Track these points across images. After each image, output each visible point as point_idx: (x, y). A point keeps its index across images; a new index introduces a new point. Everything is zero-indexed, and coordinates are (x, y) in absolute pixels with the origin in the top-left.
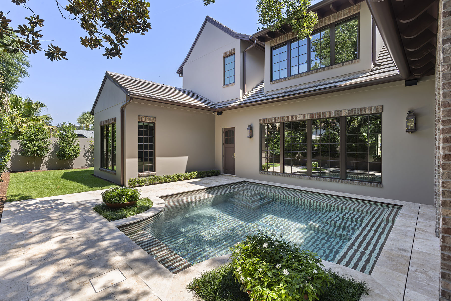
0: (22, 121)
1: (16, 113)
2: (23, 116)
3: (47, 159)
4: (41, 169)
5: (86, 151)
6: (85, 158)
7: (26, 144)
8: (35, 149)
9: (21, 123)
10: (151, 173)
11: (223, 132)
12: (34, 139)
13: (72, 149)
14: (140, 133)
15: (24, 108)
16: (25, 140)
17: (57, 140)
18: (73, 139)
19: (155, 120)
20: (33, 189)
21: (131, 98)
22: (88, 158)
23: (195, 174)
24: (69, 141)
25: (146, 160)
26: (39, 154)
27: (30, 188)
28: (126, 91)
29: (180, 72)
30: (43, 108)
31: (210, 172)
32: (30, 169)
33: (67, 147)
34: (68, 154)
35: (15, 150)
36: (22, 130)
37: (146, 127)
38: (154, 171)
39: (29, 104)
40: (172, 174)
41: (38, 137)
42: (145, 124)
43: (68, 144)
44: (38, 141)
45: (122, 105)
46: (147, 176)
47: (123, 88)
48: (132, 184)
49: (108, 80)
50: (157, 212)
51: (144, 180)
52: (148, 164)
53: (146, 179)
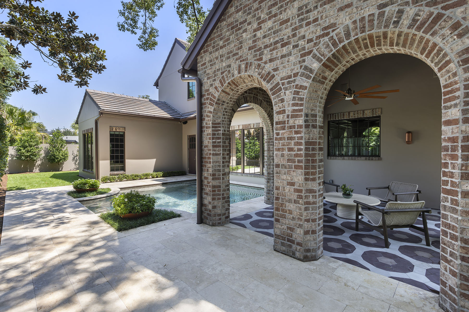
0: (17, 129)
1: (11, 122)
2: (18, 125)
3: (39, 162)
4: (34, 171)
5: (74, 156)
6: (74, 162)
7: (20, 150)
8: (28, 154)
9: (15, 131)
10: (122, 172)
11: (188, 139)
12: (28, 145)
13: (61, 153)
14: (111, 140)
15: (18, 117)
16: (20, 147)
17: (48, 146)
18: (62, 145)
19: (125, 130)
20: (26, 184)
21: (102, 113)
22: (76, 162)
23: (161, 174)
24: (58, 147)
25: (117, 162)
26: (32, 158)
27: (24, 183)
28: (99, 107)
29: (157, 84)
30: (36, 116)
31: (175, 172)
32: (24, 171)
33: (56, 153)
34: (58, 158)
35: (12, 155)
36: (17, 137)
37: (117, 135)
38: (125, 171)
39: (22, 113)
40: (140, 174)
41: (31, 143)
42: (116, 133)
43: (57, 150)
44: (31, 147)
45: (96, 118)
46: (117, 175)
47: (97, 105)
48: (104, 180)
49: (87, 97)
50: (109, 195)
51: (114, 177)
52: (119, 165)
53: (116, 177)
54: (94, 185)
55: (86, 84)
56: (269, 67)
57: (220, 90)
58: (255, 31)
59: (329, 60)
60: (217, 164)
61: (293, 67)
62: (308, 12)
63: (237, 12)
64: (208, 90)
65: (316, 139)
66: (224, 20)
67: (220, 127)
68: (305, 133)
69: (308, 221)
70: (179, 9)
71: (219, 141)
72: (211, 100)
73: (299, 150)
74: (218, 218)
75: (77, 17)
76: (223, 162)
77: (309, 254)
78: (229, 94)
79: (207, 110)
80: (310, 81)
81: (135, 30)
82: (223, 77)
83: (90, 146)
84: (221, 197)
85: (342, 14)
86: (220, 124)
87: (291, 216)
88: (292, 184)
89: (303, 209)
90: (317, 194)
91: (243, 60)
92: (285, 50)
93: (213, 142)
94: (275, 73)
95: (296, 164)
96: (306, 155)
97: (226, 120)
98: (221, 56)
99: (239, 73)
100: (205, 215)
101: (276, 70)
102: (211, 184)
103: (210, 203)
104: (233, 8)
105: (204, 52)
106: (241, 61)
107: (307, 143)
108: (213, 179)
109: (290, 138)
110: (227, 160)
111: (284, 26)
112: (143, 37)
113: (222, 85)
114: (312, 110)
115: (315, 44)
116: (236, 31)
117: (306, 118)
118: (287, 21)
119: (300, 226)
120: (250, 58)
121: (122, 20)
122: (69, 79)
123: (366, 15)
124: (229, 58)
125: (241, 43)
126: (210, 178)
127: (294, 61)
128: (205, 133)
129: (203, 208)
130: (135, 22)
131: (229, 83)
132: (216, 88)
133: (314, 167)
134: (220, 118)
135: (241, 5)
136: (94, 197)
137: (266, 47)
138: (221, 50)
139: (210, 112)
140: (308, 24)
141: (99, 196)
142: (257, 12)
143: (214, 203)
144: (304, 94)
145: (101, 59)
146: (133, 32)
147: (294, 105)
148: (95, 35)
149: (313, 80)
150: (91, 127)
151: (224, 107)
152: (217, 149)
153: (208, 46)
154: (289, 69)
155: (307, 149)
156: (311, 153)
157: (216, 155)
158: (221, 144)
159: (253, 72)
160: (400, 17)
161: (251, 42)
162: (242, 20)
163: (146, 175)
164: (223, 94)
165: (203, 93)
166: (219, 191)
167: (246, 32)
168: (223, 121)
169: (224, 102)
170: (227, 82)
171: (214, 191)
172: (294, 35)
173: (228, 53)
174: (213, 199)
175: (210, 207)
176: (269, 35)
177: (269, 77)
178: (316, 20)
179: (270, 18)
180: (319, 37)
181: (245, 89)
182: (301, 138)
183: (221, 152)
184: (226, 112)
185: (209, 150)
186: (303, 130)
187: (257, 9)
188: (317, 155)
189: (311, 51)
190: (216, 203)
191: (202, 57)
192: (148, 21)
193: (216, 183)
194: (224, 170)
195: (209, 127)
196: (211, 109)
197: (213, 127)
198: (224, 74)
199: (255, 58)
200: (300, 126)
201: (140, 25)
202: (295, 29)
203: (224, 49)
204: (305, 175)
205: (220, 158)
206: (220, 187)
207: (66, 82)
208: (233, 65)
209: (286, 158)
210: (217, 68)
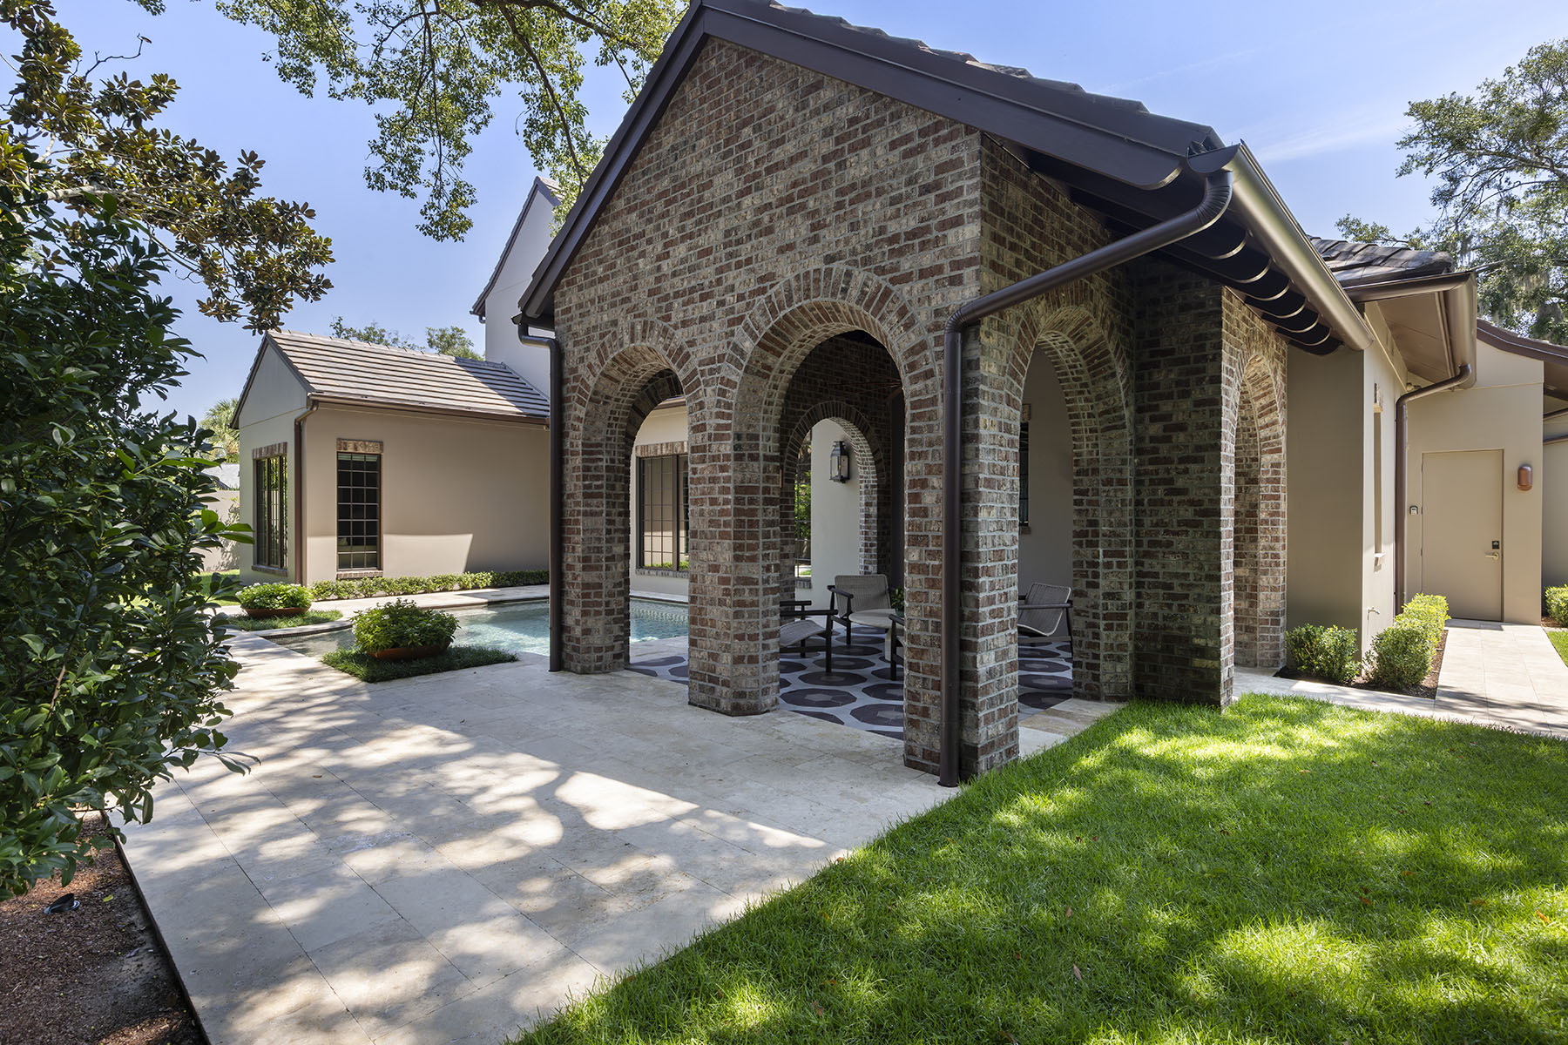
10: (371, 571)
14: (342, 479)
19: (382, 450)
21: (315, 403)
25: (358, 542)
28: (306, 385)
37: (358, 465)
38: (380, 569)
40: (425, 576)
42: (356, 458)
45: (298, 414)
46: (359, 579)
47: (301, 378)
48: (320, 593)
49: (269, 349)
50: (338, 626)
51: (350, 585)
52: (363, 552)
53: (355, 584)
54: (298, 600)
55: (275, 323)
56: (681, 336)
57: (598, 372)
58: (659, 258)
59: (766, 336)
60: (595, 535)
61: (717, 343)
62: (739, 242)
63: (630, 210)
64: (575, 370)
65: (757, 482)
66: (605, 222)
67: (600, 453)
68: (735, 471)
69: (740, 637)
70: (529, 137)
71: (599, 483)
72: (581, 392)
73: (726, 502)
74: (594, 655)
75: (260, 164)
76: (609, 532)
77: (742, 702)
78: (618, 382)
79: (574, 413)
80: (741, 372)
81: (414, 188)
82: (603, 344)
83: (275, 495)
84: (602, 608)
85: (782, 258)
86: (601, 445)
87: (715, 630)
88: (715, 568)
89: (731, 616)
90: (761, 587)
91: (639, 315)
92: (705, 308)
93: (585, 487)
94: (691, 350)
95: (722, 529)
96: (738, 512)
97: (617, 436)
98: (601, 299)
99: (632, 341)
100: (568, 650)
101: (691, 343)
102: (579, 579)
103: (577, 622)
104: (622, 202)
105: (569, 284)
106: (635, 316)
107: (738, 490)
108: (584, 569)
109: (713, 480)
110: (618, 526)
111: (704, 260)
112: (432, 206)
113: (603, 363)
114: (749, 426)
115: (748, 304)
116: (628, 252)
117: (737, 442)
118: (708, 252)
119: (727, 648)
120: (652, 315)
121: (377, 162)
122: (230, 312)
123: (811, 269)
124: (613, 305)
125: (635, 278)
126: (579, 566)
127: (719, 331)
128: (569, 466)
129: (565, 636)
130: (414, 168)
131: (614, 359)
132: (590, 366)
133: (754, 536)
134: (600, 432)
135: (635, 198)
136: (296, 630)
137: (677, 295)
138: (600, 286)
139: (579, 419)
140: (739, 265)
141: (311, 628)
142: (661, 221)
143: (585, 622)
144: (733, 395)
145: (318, 261)
146: (406, 193)
147: (720, 415)
148: (306, 205)
149: (745, 371)
150: (281, 440)
151: (609, 408)
152: (595, 501)
153: (575, 271)
154: (711, 344)
155: (738, 501)
156: (746, 507)
157: (592, 514)
158: (604, 490)
159: (655, 342)
160: (848, 283)
161: (652, 279)
162: (637, 230)
163: (444, 580)
164: (605, 381)
165: (566, 375)
166: (598, 595)
167: (644, 256)
168: (609, 439)
169: (607, 397)
170: (611, 356)
171: (585, 596)
172: (719, 282)
173: (613, 295)
174: (585, 613)
175: (578, 631)
176: (681, 272)
177: (681, 356)
178: (749, 261)
179: (683, 239)
180: (753, 293)
181: (650, 372)
182: (727, 480)
183: (604, 508)
184: (616, 419)
185: (577, 504)
186: (731, 463)
187: (662, 216)
188: (760, 513)
189: (742, 318)
190: (590, 622)
191: (563, 294)
192: (446, 166)
193: (591, 577)
194: (609, 549)
195: (578, 454)
196: (581, 412)
197: (584, 453)
198: (606, 339)
199: (659, 315)
200: (727, 457)
201: (424, 173)
202: (720, 271)
203: (605, 284)
204: (735, 550)
205: (602, 524)
206: (600, 586)
207: (221, 320)
208: (621, 322)
209: (707, 517)
210: (593, 323)
